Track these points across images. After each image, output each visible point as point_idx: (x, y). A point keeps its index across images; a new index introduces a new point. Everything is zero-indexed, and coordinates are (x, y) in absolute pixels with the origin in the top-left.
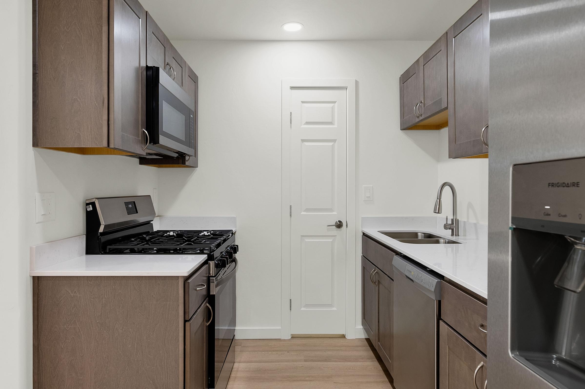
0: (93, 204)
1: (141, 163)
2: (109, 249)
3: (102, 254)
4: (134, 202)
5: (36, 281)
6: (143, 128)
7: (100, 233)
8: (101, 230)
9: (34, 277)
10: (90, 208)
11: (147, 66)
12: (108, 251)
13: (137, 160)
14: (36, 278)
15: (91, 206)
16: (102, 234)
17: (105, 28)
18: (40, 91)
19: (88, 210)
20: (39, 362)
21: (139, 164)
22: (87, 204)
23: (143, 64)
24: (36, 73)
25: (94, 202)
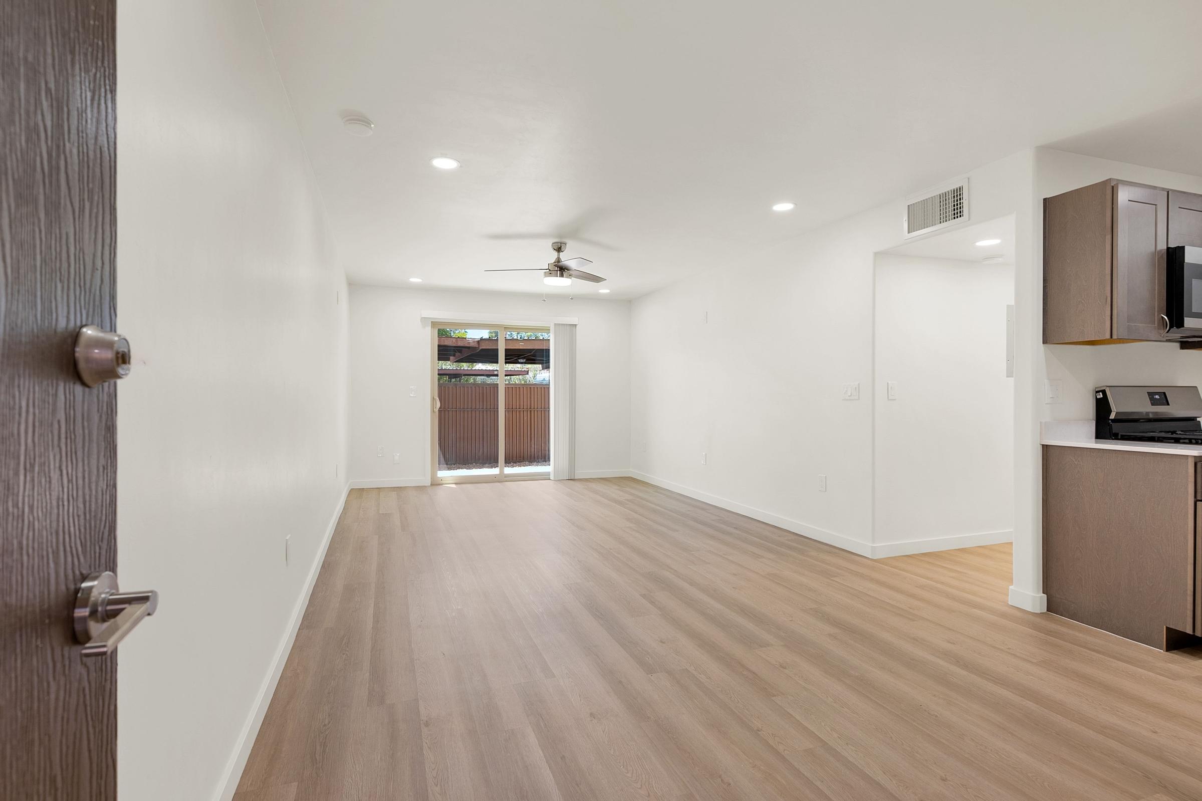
0: (1104, 392)
1: (1182, 347)
2: (1121, 435)
3: (1113, 439)
4: (1164, 393)
5: (1045, 449)
6: (1161, 314)
7: (1112, 420)
8: (1112, 416)
9: (1043, 445)
10: (1100, 396)
11: (1168, 248)
12: (1119, 437)
13: (1178, 345)
14: (1045, 446)
15: (1101, 393)
16: (1114, 421)
17: (1109, 237)
18: (1049, 299)
19: (1098, 397)
20: (1047, 513)
21: (1179, 348)
22: (1097, 392)
23: (1162, 246)
24: (1046, 286)
25: (1105, 390)
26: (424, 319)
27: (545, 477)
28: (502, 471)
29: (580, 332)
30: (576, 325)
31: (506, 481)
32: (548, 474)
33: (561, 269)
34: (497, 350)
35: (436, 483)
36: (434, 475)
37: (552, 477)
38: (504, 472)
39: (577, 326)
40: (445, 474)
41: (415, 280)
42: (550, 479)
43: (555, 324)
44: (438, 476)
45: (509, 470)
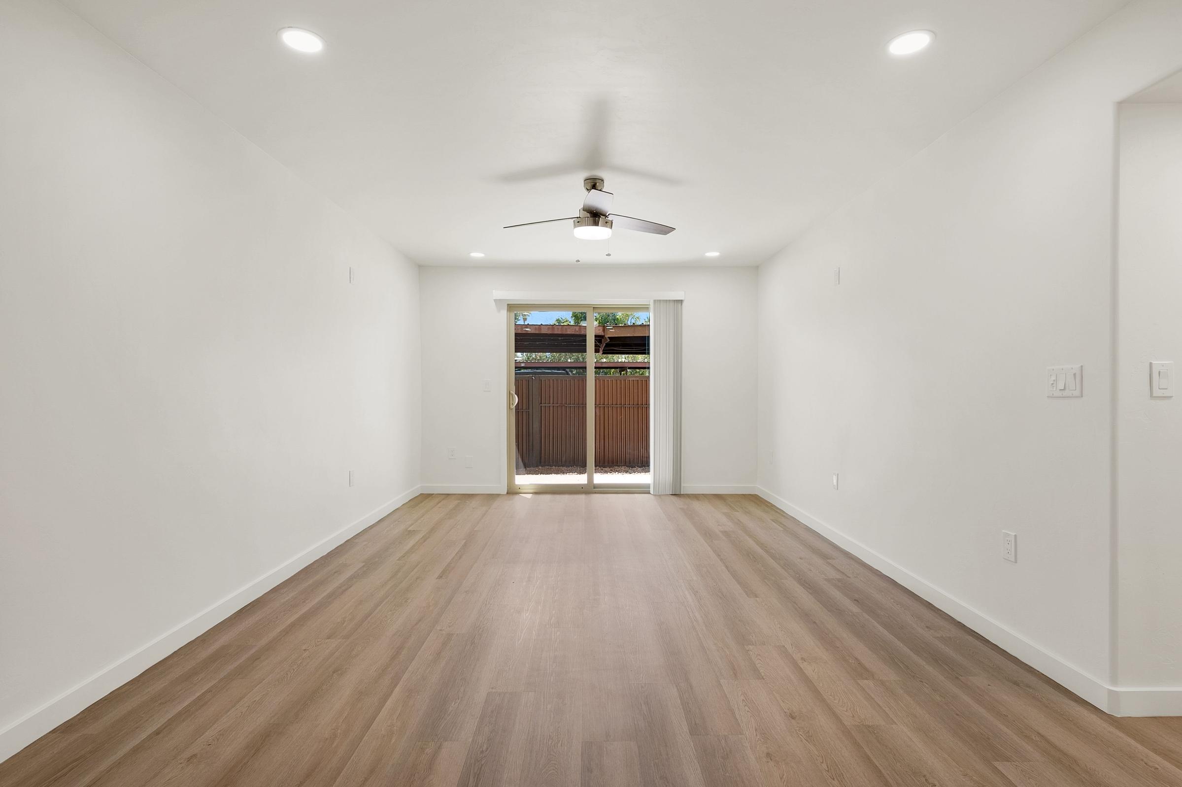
26: (498, 302)
27: (643, 490)
28: (590, 479)
29: (688, 312)
30: (681, 301)
31: (596, 493)
32: (648, 486)
33: (595, 216)
34: (585, 336)
35: (513, 491)
36: (511, 480)
37: (652, 492)
38: (593, 482)
39: (684, 304)
40: (526, 480)
41: (477, 255)
42: (650, 493)
43: (655, 301)
44: (517, 483)
45: (601, 478)
